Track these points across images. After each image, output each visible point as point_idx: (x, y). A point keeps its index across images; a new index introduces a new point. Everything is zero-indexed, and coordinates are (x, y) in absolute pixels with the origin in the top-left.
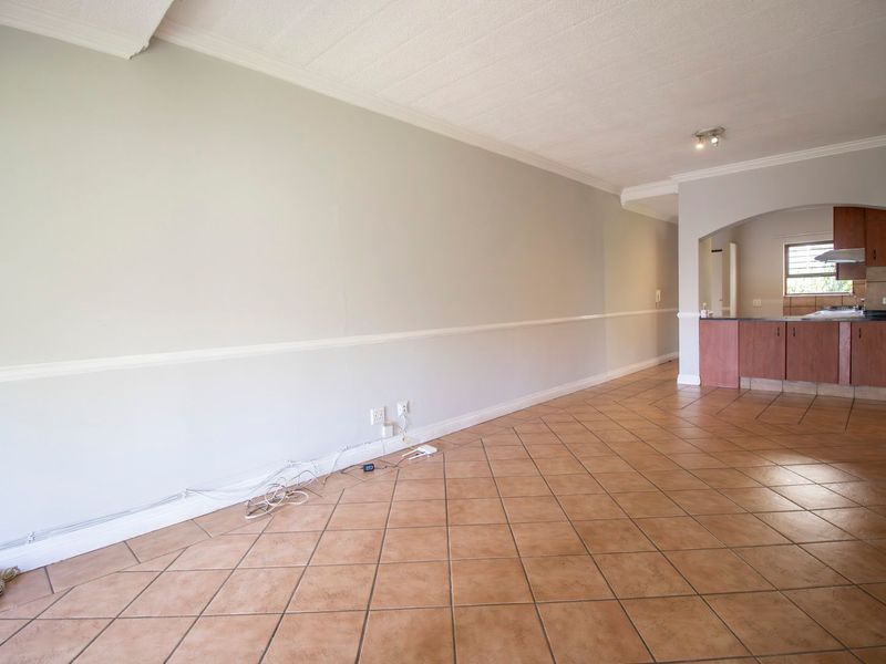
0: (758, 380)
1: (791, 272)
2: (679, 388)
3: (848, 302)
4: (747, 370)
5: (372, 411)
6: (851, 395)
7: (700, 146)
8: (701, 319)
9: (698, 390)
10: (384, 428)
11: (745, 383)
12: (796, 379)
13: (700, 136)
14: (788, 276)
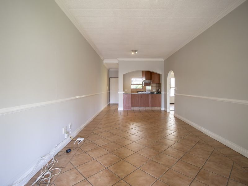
0: (135, 107)
1: (132, 84)
2: (119, 111)
3: (142, 91)
4: (133, 105)
5: (63, 129)
6: (151, 109)
7: (133, 53)
8: (123, 94)
9: (123, 111)
10: (66, 135)
11: (132, 108)
12: (142, 107)
13: (133, 51)
14: (131, 85)
